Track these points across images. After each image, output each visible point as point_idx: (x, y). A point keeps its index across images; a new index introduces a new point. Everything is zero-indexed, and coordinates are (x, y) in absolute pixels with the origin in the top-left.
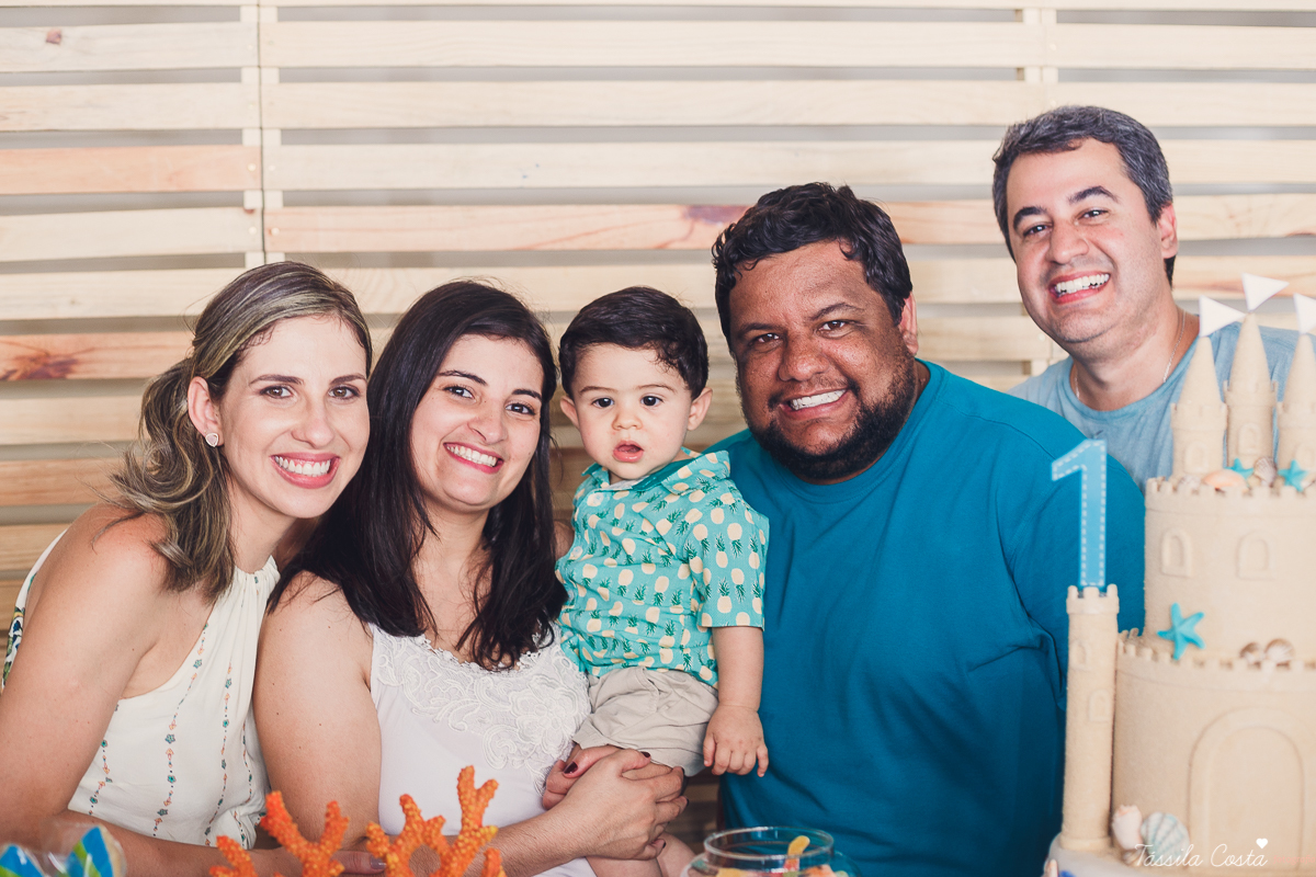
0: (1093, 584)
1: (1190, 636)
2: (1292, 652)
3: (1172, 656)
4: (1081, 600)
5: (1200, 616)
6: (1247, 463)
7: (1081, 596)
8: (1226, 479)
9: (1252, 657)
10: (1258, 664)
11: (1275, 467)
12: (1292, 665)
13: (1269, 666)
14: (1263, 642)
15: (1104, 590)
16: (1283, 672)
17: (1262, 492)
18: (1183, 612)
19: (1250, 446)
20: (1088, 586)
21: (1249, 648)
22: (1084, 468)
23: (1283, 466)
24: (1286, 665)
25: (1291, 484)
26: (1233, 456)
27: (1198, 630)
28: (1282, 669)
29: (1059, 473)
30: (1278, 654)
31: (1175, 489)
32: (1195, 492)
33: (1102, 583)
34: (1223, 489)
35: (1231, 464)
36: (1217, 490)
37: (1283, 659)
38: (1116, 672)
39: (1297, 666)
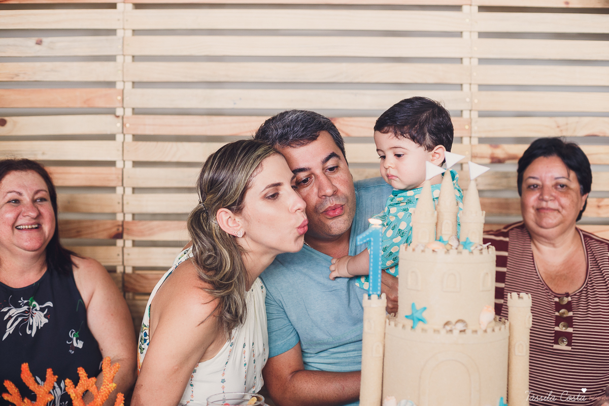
0: (375, 293)
1: (420, 318)
2: (466, 326)
3: (412, 327)
4: (369, 301)
5: (425, 309)
6: (445, 238)
7: (369, 298)
8: (437, 245)
9: (448, 328)
10: (451, 331)
11: (458, 240)
12: (467, 331)
13: (456, 332)
14: (454, 321)
15: (379, 296)
16: (463, 335)
17: (453, 252)
18: (418, 307)
19: (447, 230)
20: (373, 294)
21: (447, 323)
22: (372, 239)
23: (462, 239)
24: (462, 331)
25: (466, 249)
26: (439, 235)
27: (425, 315)
28: (463, 333)
29: (360, 241)
30: (460, 326)
31: (414, 250)
32: (423, 251)
33: (379, 293)
34: (436, 250)
35: (438, 239)
36: (433, 251)
37: (463, 329)
38: (385, 334)
39: (469, 332)
